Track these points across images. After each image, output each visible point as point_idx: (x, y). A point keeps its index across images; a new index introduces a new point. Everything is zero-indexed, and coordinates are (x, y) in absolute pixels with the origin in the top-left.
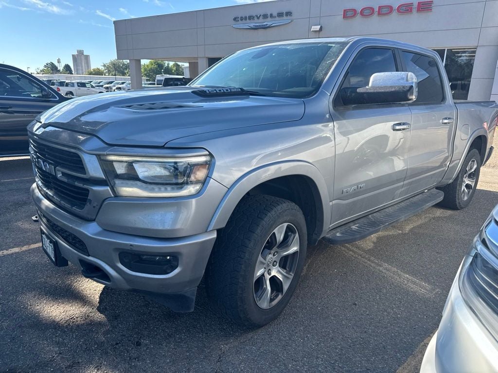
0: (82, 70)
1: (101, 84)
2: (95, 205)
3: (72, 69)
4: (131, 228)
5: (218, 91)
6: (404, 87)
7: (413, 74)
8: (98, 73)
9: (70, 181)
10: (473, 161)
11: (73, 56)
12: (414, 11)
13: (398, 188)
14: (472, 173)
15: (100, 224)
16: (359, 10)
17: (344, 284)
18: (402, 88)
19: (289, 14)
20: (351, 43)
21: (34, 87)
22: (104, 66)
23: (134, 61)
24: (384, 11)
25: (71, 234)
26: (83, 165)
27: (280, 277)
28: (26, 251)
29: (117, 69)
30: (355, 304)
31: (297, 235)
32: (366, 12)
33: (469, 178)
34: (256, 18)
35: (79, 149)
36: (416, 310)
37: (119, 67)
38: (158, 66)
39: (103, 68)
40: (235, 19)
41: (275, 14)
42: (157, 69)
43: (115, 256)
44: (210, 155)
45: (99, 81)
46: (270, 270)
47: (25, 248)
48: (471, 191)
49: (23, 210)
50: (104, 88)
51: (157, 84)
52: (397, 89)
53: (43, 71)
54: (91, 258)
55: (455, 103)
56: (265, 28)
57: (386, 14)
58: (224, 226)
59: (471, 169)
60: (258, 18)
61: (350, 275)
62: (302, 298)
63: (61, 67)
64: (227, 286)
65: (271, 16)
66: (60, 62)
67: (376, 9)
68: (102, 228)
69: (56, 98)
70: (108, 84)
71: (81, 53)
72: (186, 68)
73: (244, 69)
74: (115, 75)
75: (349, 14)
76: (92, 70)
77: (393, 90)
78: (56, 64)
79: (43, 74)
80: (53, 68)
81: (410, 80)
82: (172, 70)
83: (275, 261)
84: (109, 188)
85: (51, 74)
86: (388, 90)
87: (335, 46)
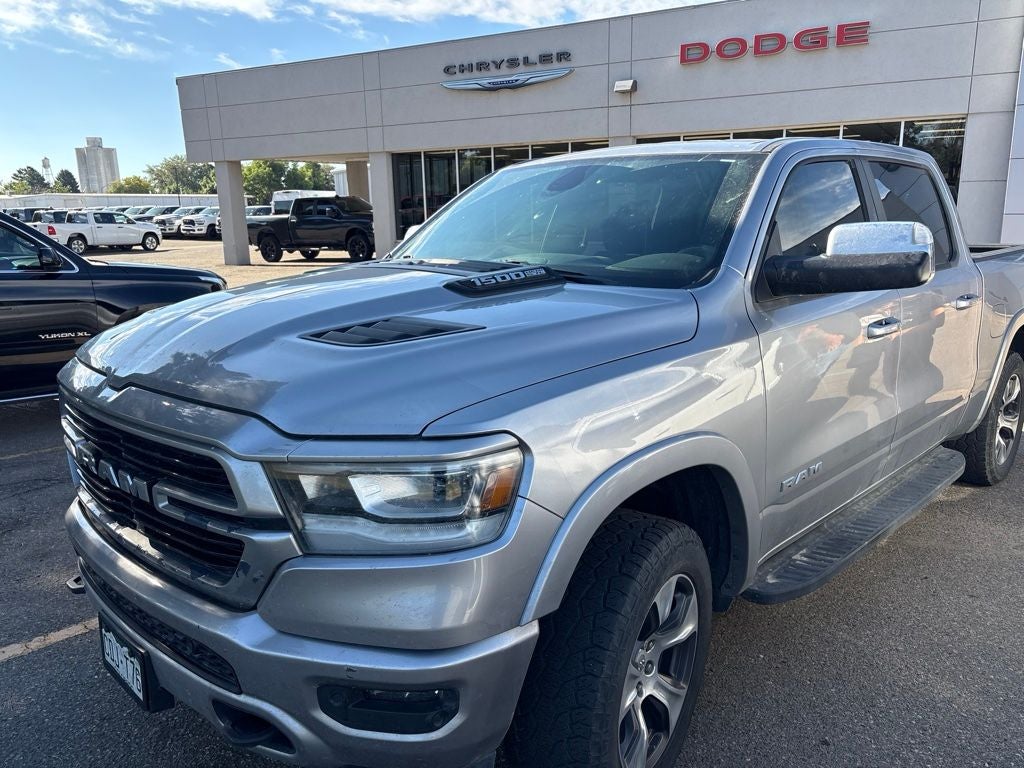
0: (100, 181)
1: (147, 214)
2: (256, 576)
3: (78, 180)
4: (348, 628)
5: (500, 280)
6: (907, 256)
7: (925, 228)
8: (137, 187)
9: (193, 520)
10: (1014, 379)
11: (78, 151)
12: (832, 43)
13: (880, 459)
14: (1011, 403)
15: (269, 619)
16: (713, 45)
17: (787, 689)
18: (903, 258)
19: (564, 56)
20: (770, 156)
21: (16, 244)
22: (151, 171)
23: (226, 166)
24: (768, 45)
25: (186, 640)
26: (227, 482)
27: (661, 696)
28: (40, 651)
29: (182, 178)
30: (826, 743)
31: (694, 597)
32: (730, 49)
33: (1005, 414)
34: (492, 66)
35: (219, 448)
36: (962, 748)
37: (184, 172)
38: (273, 170)
39: (147, 175)
40: (447, 70)
41: (534, 57)
42: (270, 175)
43: (310, 694)
44: (522, 446)
45: (142, 207)
46: (640, 683)
47: (36, 644)
48: (1012, 442)
49: (15, 540)
50: (157, 223)
51: (277, 212)
52: (894, 261)
53: (11, 187)
54: (242, 698)
55: (974, 260)
56: (513, 86)
57: (773, 51)
58: (556, 606)
59: (1010, 395)
60: (498, 66)
61: (796, 666)
62: (703, 735)
63: (51, 178)
64: (562, 741)
65: (526, 61)
66: (49, 166)
67: (751, 43)
68: (276, 629)
69: (74, 269)
70: (164, 213)
71: (96, 144)
72: (338, 173)
73: (536, 217)
74: (177, 191)
75: (694, 53)
76: (123, 183)
77: (884, 263)
78: (39, 169)
79: (11, 194)
80: (33, 180)
81: (920, 240)
82: (304, 176)
83: (650, 662)
84: (291, 536)
85: (29, 193)
86: (872, 264)
87: (736, 164)
